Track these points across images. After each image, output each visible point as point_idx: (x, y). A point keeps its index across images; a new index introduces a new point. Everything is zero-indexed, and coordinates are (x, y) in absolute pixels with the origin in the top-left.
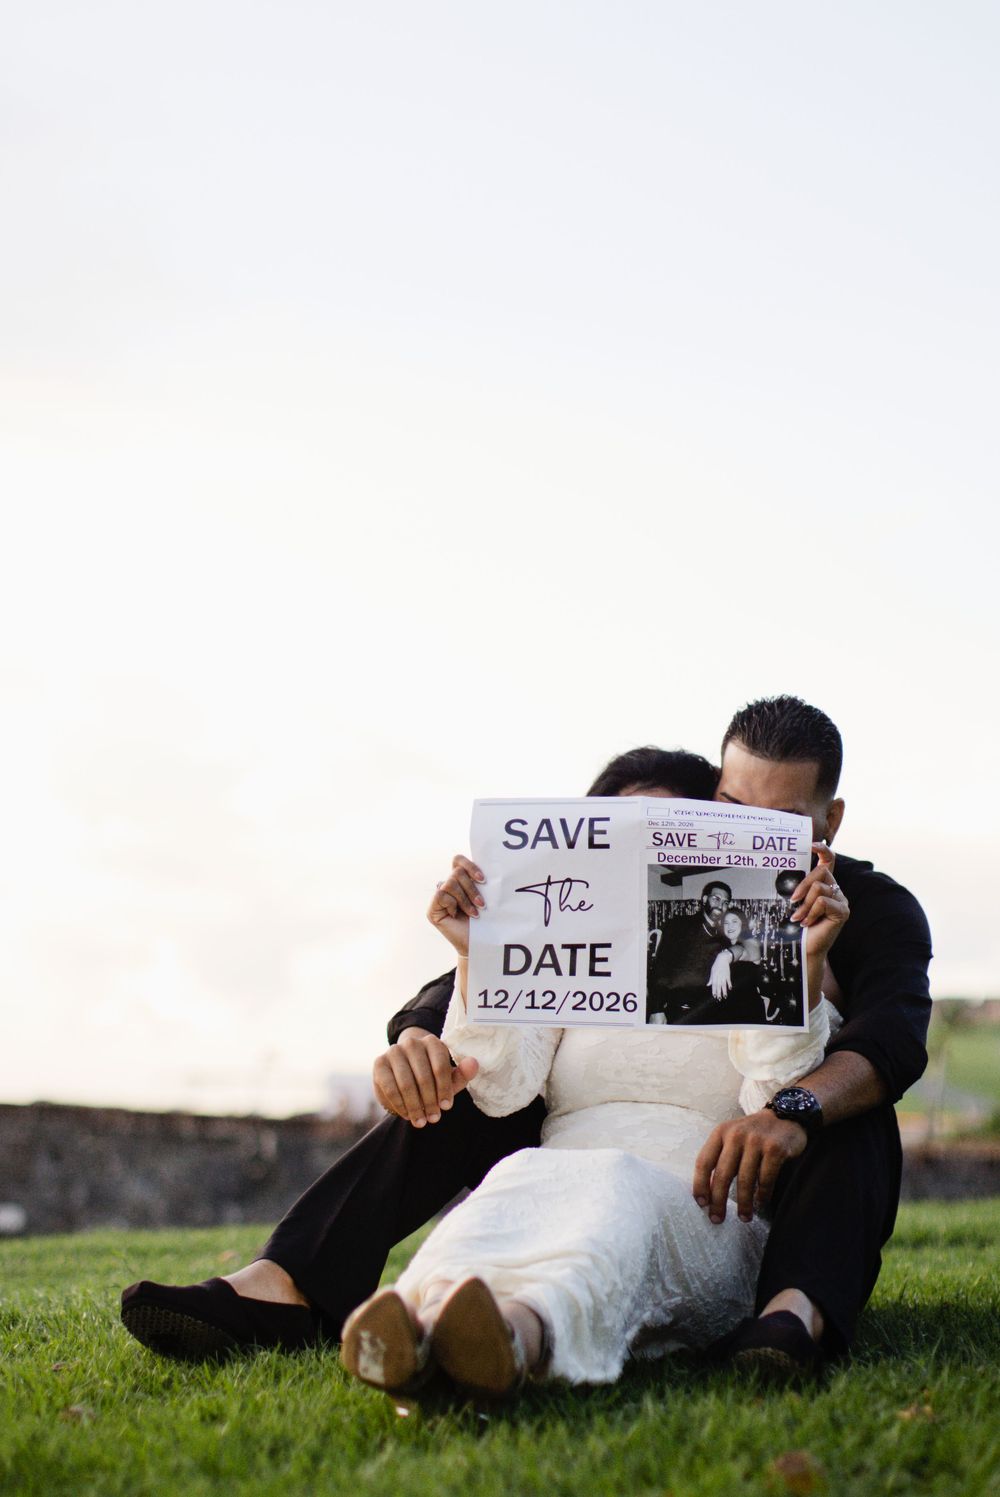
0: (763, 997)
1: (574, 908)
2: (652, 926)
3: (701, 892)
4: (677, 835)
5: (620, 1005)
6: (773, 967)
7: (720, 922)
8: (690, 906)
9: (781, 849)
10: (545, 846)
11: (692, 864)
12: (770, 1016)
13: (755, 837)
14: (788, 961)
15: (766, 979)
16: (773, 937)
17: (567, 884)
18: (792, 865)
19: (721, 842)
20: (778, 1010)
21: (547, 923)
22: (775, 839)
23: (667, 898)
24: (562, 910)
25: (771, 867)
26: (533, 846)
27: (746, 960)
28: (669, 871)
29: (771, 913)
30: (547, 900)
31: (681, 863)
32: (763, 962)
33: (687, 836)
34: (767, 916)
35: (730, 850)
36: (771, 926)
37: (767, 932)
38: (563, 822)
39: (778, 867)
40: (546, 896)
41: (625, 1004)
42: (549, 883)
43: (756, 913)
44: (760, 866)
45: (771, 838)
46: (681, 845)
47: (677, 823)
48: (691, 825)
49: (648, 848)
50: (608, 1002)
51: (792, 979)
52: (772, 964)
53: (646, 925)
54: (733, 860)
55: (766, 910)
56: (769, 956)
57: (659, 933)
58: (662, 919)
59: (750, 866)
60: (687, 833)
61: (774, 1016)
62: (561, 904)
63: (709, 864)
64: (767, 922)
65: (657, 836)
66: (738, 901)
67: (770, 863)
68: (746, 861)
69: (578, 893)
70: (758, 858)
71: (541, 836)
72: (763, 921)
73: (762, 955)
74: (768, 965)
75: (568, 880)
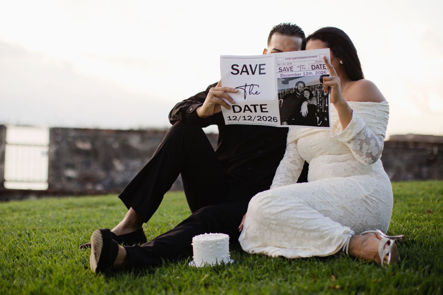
0: (317, 117)
1: (254, 93)
2: (279, 98)
3: (295, 85)
4: (287, 67)
5: (272, 120)
6: (320, 107)
7: (302, 94)
8: (291, 90)
9: (321, 68)
10: (245, 74)
11: (292, 77)
12: (319, 124)
13: (312, 66)
14: (325, 104)
15: (318, 111)
16: (320, 97)
17: (252, 86)
18: (325, 73)
19: (301, 69)
20: (321, 122)
21: (245, 98)
22: (319, 65)
23: (284, 89)
24: (250, 94)
25: (318, 74)
26: (241, 74)
27: (313, 104)
28: (284, 80)
29: (319, 89)
30: (245, 91)
31: (288, 77)
32: (318, 105)
33: (290, 68)
34: (318, 90)
35: (304, 71)
36: (320, 93)
37: (318, 95)
38: (250, 66)
39: (320, 74)
40: (245, 90)
41: (274, 120)
42: (246, 86)
43: (314, 89)
44: (314, 74)
45: (317, 65)
46: (288, 71)
47: (286, 63)
48: (291, 64)
49: (277, 73)
50: (268, 119)
51: (325, 111)
52: (320, 105)
53: (278, 98)
54: (305, 74)
55: (317, 88)
56: (319, 103)
57: (282, 100)
58: (283, 96)
59: (311, 75)
60: (290, 66)
61: (320, 124)
62: (250, 92)
63: (297, 76)
64: (318, 91)
65: (280, 69)
66: (307, 86)
67: (318, 73)
68: (310, 74)
69: (255, 89)
70: (314, 72)
71: (244, 70)
72: (317, 91)
73: (317, 102)
74: (319, 106)
75: (252, 85)
